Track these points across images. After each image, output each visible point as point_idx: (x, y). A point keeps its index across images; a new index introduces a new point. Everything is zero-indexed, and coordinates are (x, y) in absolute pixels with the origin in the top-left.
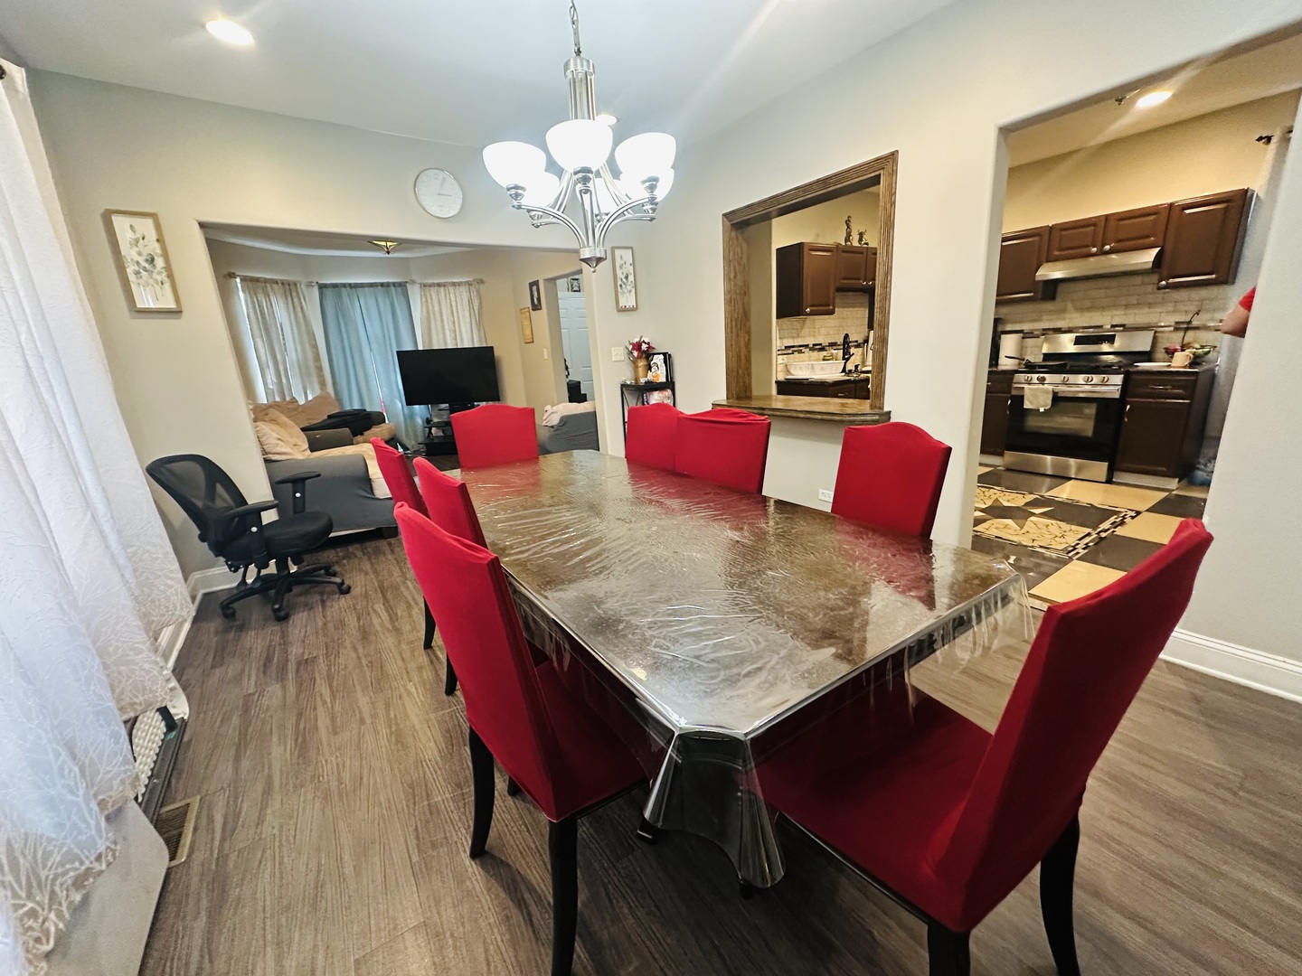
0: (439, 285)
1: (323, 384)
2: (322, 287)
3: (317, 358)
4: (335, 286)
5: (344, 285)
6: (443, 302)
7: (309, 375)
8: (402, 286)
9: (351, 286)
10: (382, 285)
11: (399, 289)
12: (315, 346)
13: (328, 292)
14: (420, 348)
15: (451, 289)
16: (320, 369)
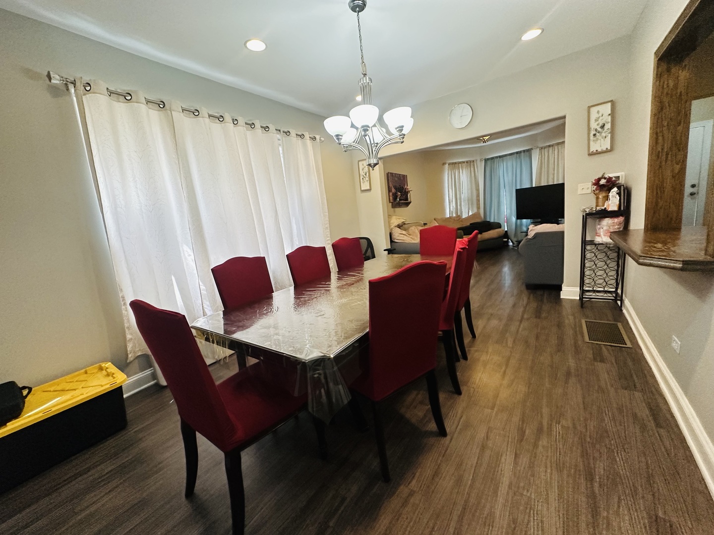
0: (549, 146)
1: (478, 208)
2: (486, 160)
3: (478, 196)
4: (492, 158)
5: (497, 157)
6: (550, 155)
7: (472, 204)
8: (529, 151)
9: (500, 157)
10: (517, 153)
11: (527, 153)
12: (478, 190)
13: (489, 163)
14: (534, 186)
15: (556, 147)
16: (478, 200)
